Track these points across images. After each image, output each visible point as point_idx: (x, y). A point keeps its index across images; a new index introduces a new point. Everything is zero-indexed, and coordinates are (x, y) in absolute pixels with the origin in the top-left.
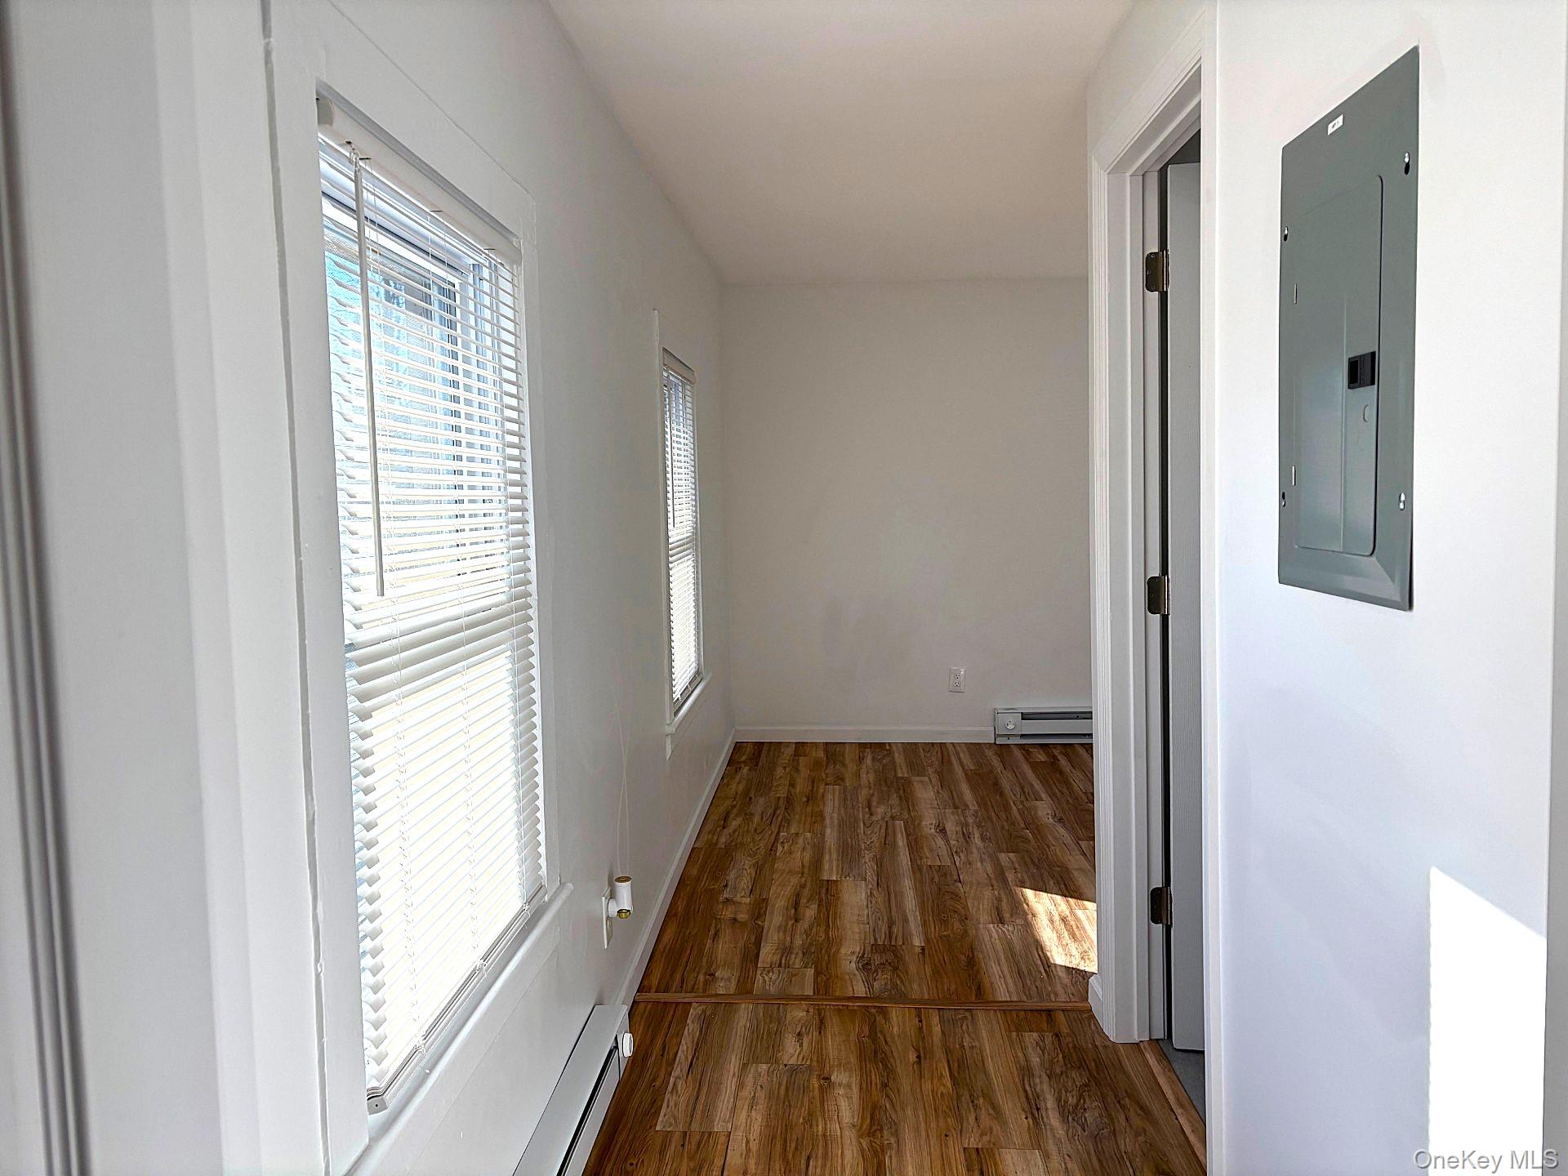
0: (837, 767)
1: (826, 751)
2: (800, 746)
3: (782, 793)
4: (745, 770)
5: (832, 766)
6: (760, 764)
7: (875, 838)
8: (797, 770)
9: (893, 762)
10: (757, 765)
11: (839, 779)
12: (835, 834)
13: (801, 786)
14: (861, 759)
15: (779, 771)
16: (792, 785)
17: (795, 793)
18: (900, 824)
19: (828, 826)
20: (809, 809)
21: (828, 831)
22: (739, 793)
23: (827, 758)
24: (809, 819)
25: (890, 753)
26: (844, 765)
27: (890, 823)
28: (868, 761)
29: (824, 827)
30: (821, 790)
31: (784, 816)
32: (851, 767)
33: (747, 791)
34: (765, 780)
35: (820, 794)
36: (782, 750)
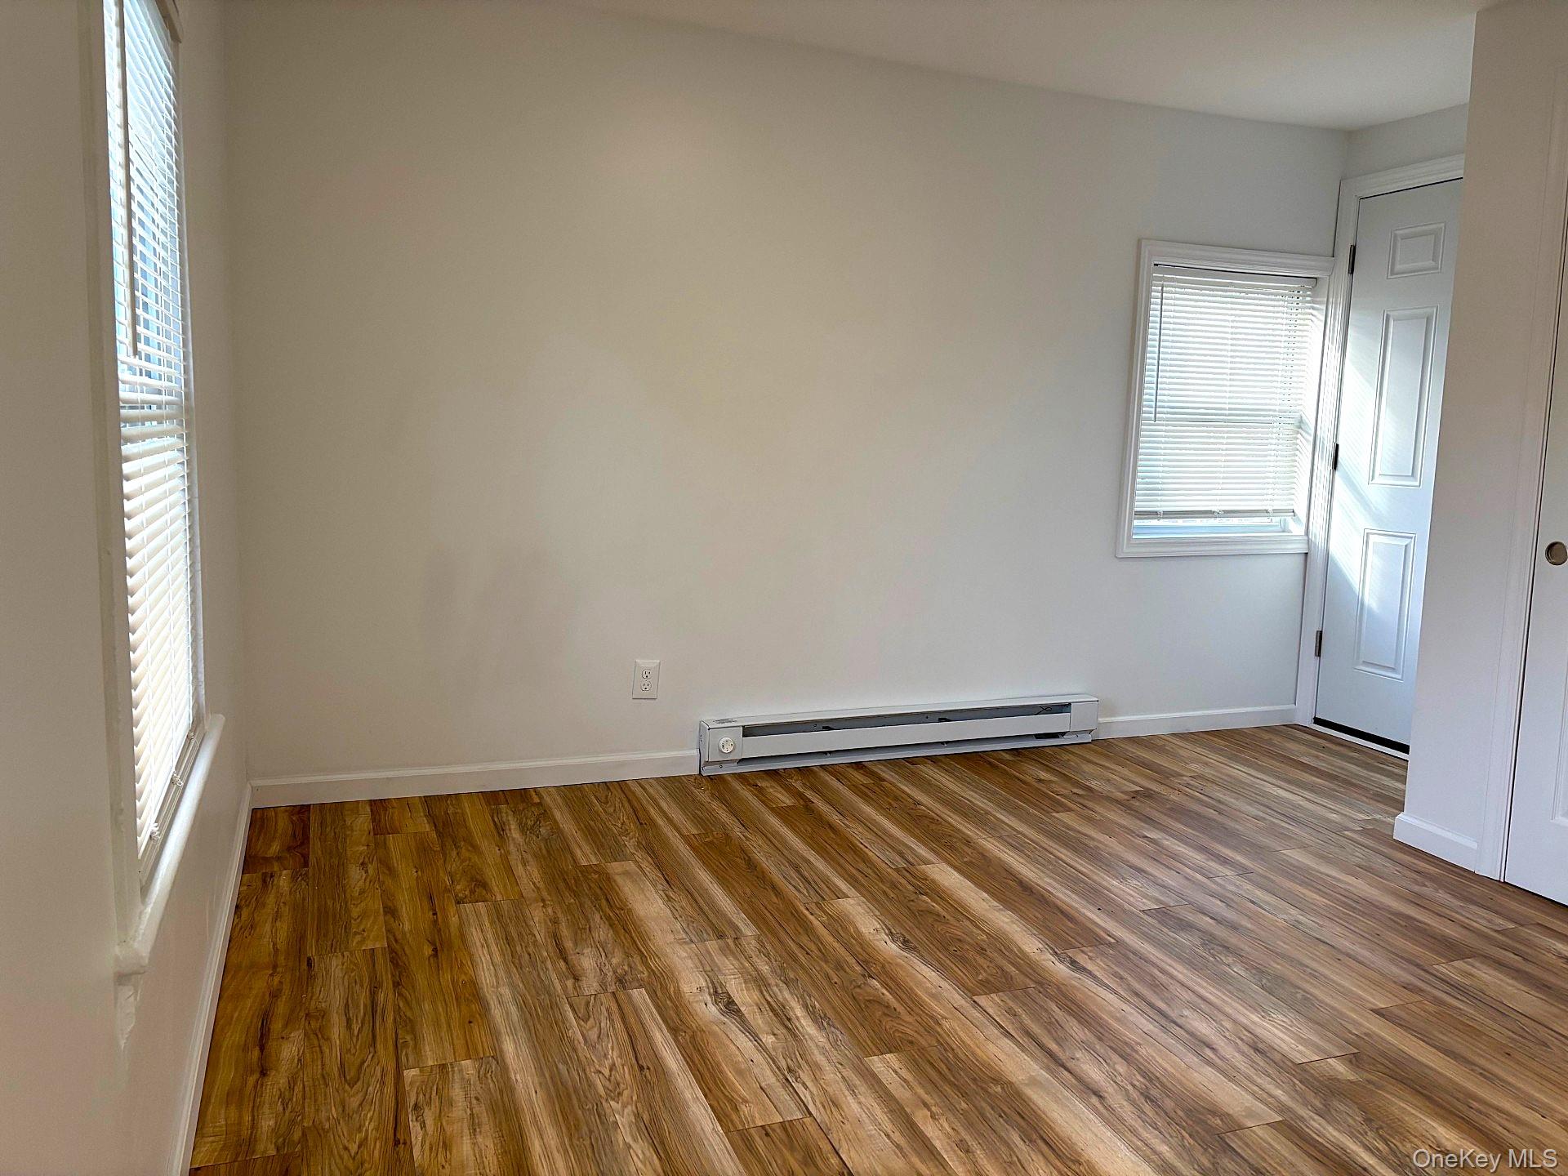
0: (465, 853)
1: (431, 817)
2: (378, 807)
3: (376, 942)
4: (283, 880)
5: (454, 853)
6: (312, 860)
7: (614, 1055)
8: (391, 871)
9: (557, 830)
10: (306, 864)
11: (479, 886)
12: (525, 1050)
13: (412, 917)
14: (500, 830)
15: (356, 876)
16: (391, 911)
17: (404, 934)
18: (640, 996)
19: (503, 1030)
20: (446, 977)
21: (509, 1047)
22: (281, 946)
23: (440, 835)
24: (456, 1014)
25: (545, 814)
26: (475, 848)
27: (621, 995)
28: (515, 833)
29: (495, 1035)
30: (454, 920)
31: (397, 1010)
32: (490, 852)
33: (299, 940)
34: (330, 903)
35: (454, 930)
36: (348, 823)
